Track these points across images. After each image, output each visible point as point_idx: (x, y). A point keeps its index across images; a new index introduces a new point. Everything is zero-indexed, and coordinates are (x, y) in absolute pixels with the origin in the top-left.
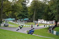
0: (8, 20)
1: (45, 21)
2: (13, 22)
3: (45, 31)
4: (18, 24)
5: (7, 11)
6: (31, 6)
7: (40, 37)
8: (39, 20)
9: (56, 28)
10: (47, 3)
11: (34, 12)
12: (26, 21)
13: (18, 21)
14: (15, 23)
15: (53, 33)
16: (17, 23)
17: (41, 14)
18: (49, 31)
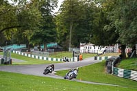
0: (9, 49)
1: (97, 47)
2: (23, 54)
3: (97, 69)
4: (33, 56)
5: (8, 29)
6: (61, 13)
7: (87, 84)
8: (81, 44)
9: (123, 63)
10: (97, 6)
11: (68, 28)
12: (52, 48)
13: (32, 50)
14: (26, 55)
15: (115, 73)
16: (31, 55)
17: (86, 31)
18: (106, 68)
